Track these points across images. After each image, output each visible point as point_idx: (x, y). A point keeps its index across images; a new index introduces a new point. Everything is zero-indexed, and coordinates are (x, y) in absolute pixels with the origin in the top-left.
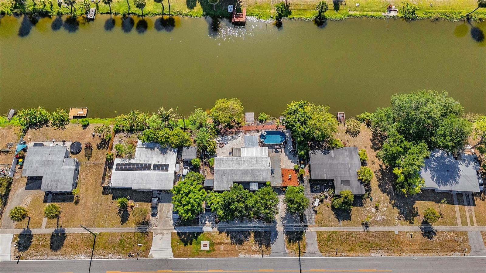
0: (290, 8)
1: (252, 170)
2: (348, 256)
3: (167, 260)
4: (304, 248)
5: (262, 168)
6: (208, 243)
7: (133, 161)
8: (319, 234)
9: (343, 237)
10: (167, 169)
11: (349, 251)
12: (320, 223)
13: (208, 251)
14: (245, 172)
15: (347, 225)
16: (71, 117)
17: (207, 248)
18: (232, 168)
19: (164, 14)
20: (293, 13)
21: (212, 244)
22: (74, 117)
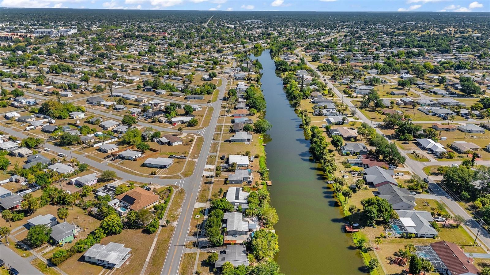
0: (370, 251)
1: (234, 224)
2: (180, 264)
3: (194, 206)
4: (188, 248)
5: (235, 227)
6: (199, 217)
7: (241, 192)
8: (196, 254)
9: (191, 263)
10: (235, 199)
11: (183, 264)
12: (201, 254)
13: (195, 218)
14: (233, 222)
15: (198, 265)
16: (266, 182)
17: (196, 217)
18: (235, 217)
19: (341, 203)
20: (366, 254)
21: (198, 219)
22: (267, 183)
